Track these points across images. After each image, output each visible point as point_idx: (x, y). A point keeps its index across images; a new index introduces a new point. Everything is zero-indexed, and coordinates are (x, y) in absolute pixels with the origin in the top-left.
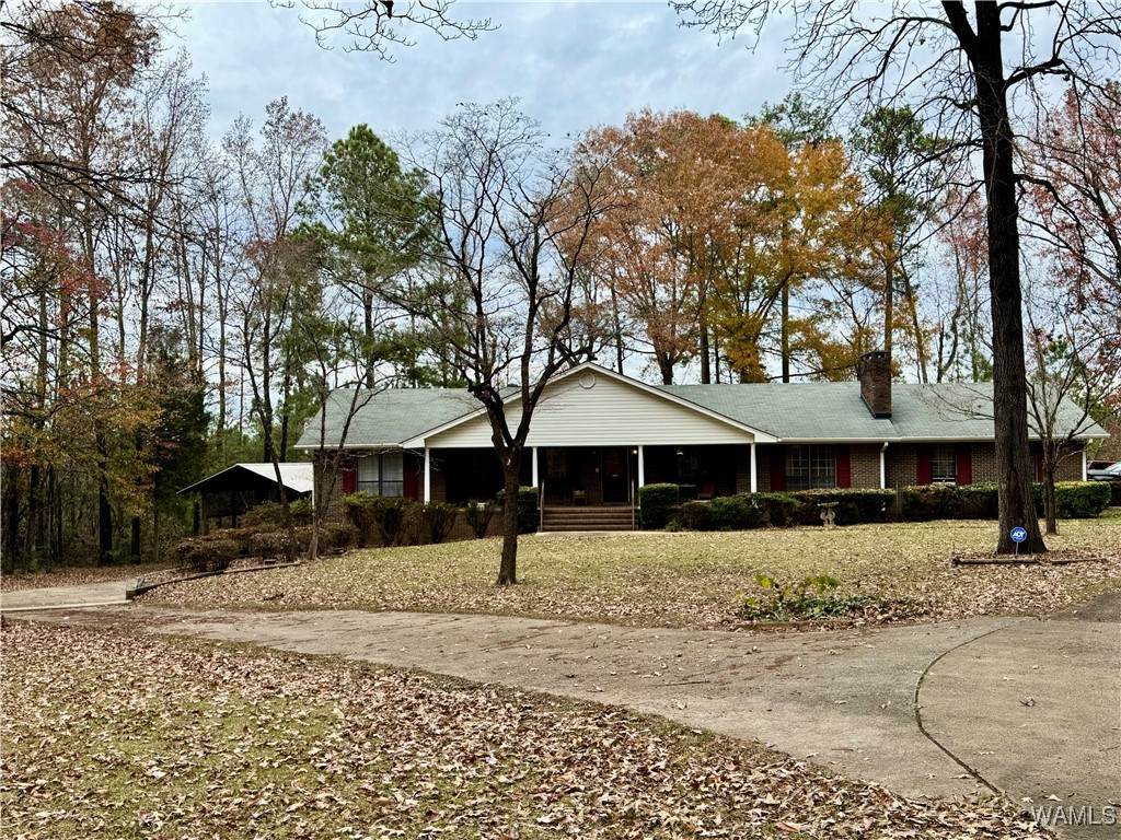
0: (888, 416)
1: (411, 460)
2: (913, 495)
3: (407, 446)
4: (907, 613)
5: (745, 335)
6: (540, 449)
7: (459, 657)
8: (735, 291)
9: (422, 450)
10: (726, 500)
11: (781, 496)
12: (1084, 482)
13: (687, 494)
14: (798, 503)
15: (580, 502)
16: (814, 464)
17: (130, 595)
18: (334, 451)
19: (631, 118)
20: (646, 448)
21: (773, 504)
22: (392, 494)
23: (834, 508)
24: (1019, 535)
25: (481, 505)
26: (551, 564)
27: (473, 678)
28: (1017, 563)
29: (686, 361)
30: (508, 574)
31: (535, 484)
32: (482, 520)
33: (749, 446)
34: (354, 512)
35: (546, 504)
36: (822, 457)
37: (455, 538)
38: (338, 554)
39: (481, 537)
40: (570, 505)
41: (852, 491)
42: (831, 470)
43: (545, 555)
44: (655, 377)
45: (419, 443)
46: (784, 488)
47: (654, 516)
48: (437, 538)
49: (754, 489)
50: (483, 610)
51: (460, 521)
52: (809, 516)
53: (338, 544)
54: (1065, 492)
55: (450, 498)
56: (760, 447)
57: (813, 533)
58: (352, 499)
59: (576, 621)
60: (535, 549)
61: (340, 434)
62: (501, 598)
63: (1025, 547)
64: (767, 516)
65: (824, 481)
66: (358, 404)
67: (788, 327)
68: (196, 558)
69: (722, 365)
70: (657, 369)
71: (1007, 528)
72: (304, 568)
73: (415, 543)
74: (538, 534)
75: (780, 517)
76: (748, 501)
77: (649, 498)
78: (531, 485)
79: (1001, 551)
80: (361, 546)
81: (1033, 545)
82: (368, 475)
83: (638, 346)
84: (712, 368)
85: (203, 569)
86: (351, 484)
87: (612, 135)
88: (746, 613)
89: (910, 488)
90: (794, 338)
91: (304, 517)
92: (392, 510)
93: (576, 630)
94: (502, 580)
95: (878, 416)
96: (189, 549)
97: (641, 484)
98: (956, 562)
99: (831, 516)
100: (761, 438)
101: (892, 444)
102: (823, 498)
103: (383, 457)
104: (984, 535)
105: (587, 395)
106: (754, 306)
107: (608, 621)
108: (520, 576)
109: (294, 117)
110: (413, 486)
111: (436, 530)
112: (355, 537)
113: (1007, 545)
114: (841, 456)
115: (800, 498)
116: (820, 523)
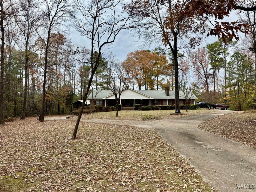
0: (168, 95)
1: (104, 101)
2: (171, 106)
3: (103, 99)
4: (160, 119)
5: (152, 83)
6: (121, 99)
7: (113, 123)
8: (150, 76)
9: (105, 99)
10: (146, 107)
11: (153, 106)
12: (194, 105)
13: (141, 106)
14: (156, 107)
15: (127, 107)
16: (158, 102)
17: (67, 118)
18: (94, 99)
19: (135, 51)
20: (136, 99)
21: (152, 107)
22: (101, 105)
23: (160, 108)
24: (177, 111)
25: (113, 107)
26: (123, 114)
27: (114, 124)
28: (176, 114)
29: (143, 86)
30: (117, 115)
31: (121, 104)
32: (113, 109)
33: (149, 99)
34: (96, 107)
35: (122, 106)
36: (159, 101)
37: (110, 111)
38: (94, 113)
39: (113, 111)
40: (125, 107)
41: (163, 105)
42: (161, 103)
43: (122, 113)
44: (138, 89)
45: (105, 98)
46: (154, 105)
47: (136, 109)
48: (107, 111)
49: (150, 105)
50: (115, 119)
51: (110, 109)
52: (157, 109)
53: (94, 112)
54: (191, 106)
55: (109, 106)
56: (151, 99)
57: (157, 111)
58: (96, 106)
59: (125, 120)
60: (120, 112)
61: (95, 97)
62: (116, 118)
63: (178, 113)
64: (152, 109)
65: (160, 104)
66: (97, 93)
67: (158, 81)
68: (75, 113)
69: (148, 86)
70: (138, 87)
71: (176, 110)
72: (90, 115)
73: (104, 112)
74: (121, 111)
75: (153, 109)
76: (149, 107)
77: (136, 106)
78: (120, 104)
79: (175, 113)
80: (97, 112)
81: (179, 112)
82: (97, 102)
83: (136, 84)
84: (147, 87)
85: (76, 115)
86: (95, 103)
87: (132, 53)
88: (143, 119)
89: (171, 105)
90: (159, 83)
91: (89, 108)
92: (101, 107)
93: (125, 121)
94: (116, 116)
95: (167, 95)
96: (75, 112)
97: (135, 104)
98: (170, 114)
99: (160, 109)
100: (151, 98)
101: (169, 99)
102: (159, 106)
103: (100, 100)
104: (174, 111)
105: (128, 92)
106: (153, 78)
107: (128, 120)
108: (118, 116)
109: (86, 50)
110: (104, 104)
111: (107, 110)
112: (96, 111)
113: (176, 112)
114: (162, 101)
115: (156, 106)
116: (159, 110)
